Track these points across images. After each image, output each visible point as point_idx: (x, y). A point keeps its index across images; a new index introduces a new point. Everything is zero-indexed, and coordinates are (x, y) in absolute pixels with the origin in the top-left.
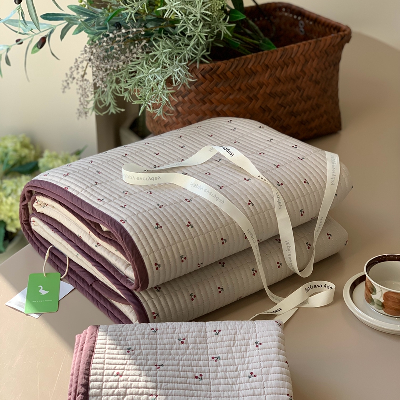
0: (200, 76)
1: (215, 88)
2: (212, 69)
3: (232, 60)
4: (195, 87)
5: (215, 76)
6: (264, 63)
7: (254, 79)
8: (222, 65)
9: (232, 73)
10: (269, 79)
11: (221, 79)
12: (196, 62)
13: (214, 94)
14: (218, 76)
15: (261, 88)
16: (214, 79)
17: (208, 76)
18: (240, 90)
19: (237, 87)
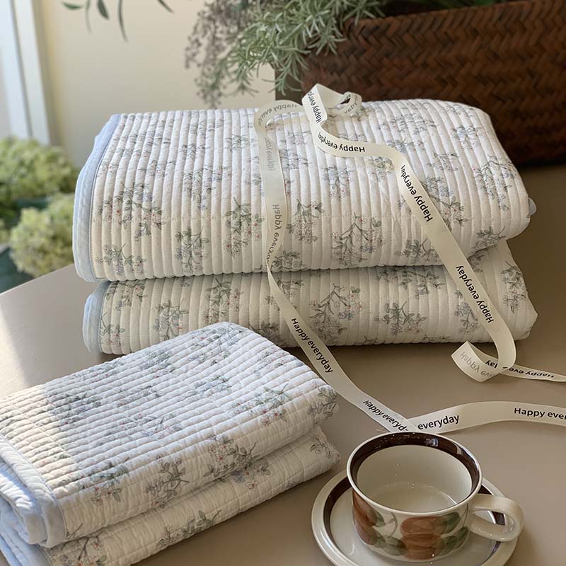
0: (360, 38)
1: (385, 60)
2: (377, 27)
3: (414, 16)
4: (355, 56)
5: (383, 40)
6: (469, 24)
7: (450, 51)
8: (395, 22)
9: (413, 37)
10: (478, 51)
11: (394, 44)
12: (355, 16)
13: (384, 70)
14: (389, 40)
15: (463, 65)
16: (382, 45)
17: (372, 39)
18: (425, 65)
19: (420, 61)
